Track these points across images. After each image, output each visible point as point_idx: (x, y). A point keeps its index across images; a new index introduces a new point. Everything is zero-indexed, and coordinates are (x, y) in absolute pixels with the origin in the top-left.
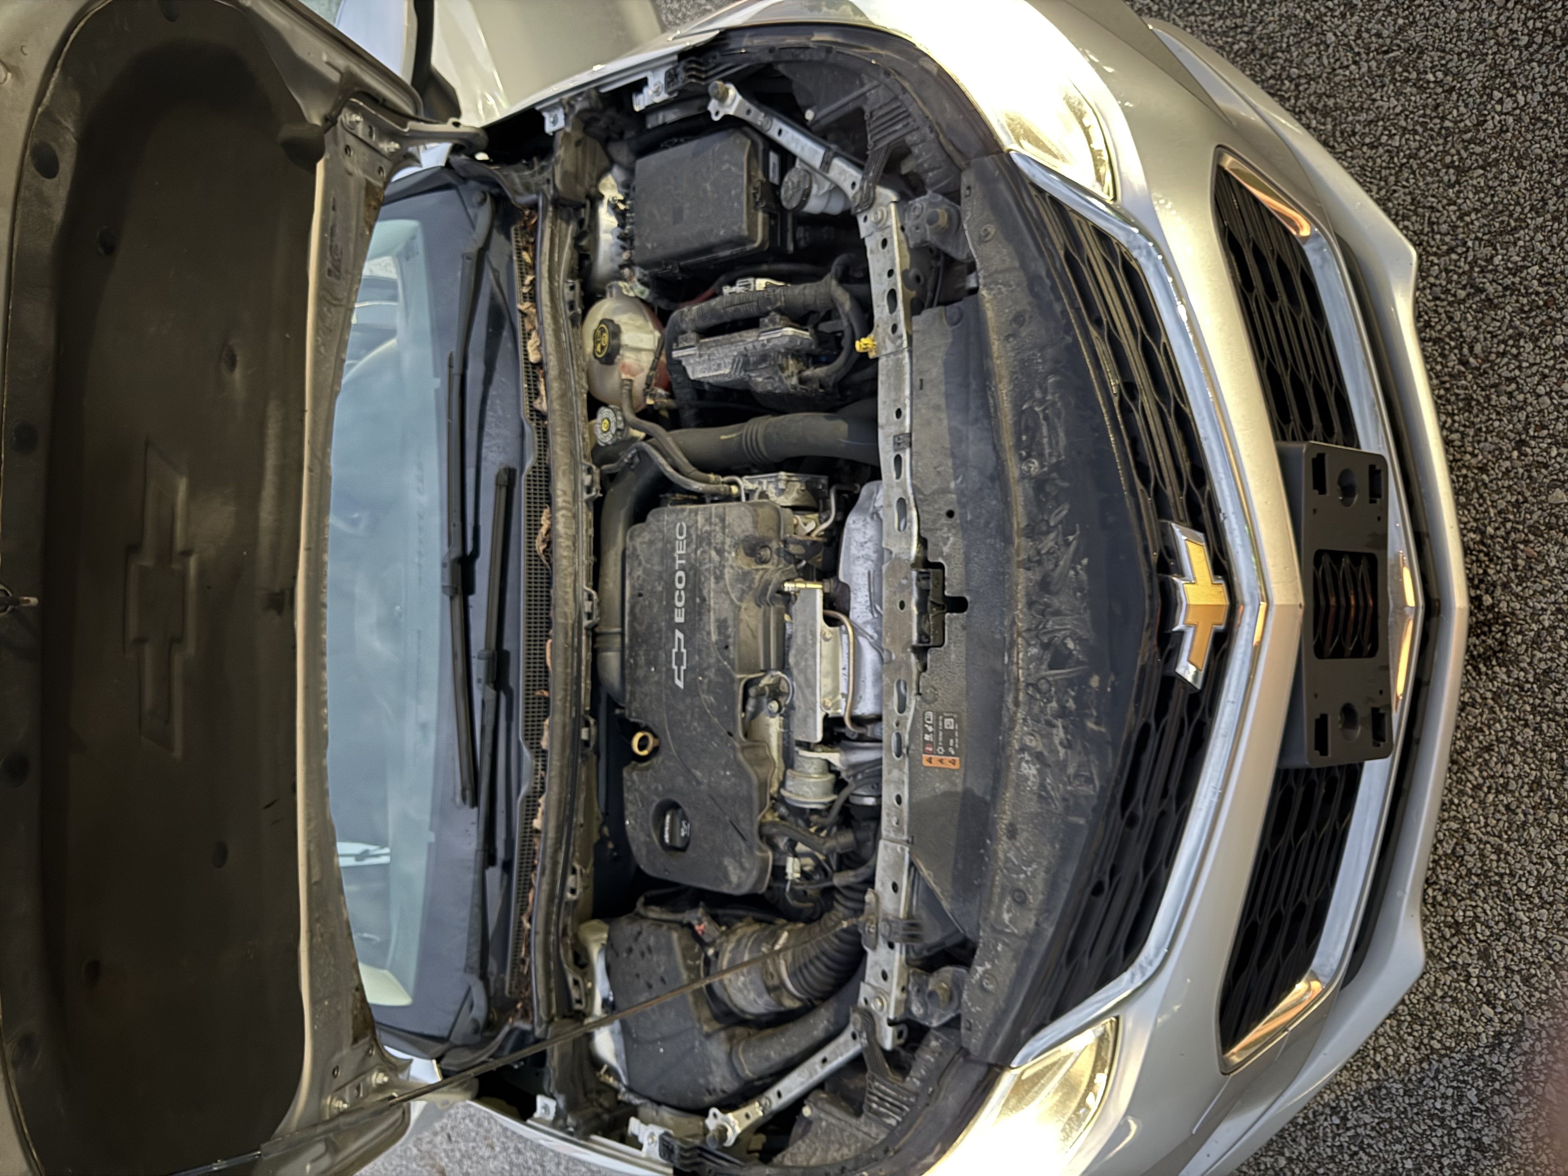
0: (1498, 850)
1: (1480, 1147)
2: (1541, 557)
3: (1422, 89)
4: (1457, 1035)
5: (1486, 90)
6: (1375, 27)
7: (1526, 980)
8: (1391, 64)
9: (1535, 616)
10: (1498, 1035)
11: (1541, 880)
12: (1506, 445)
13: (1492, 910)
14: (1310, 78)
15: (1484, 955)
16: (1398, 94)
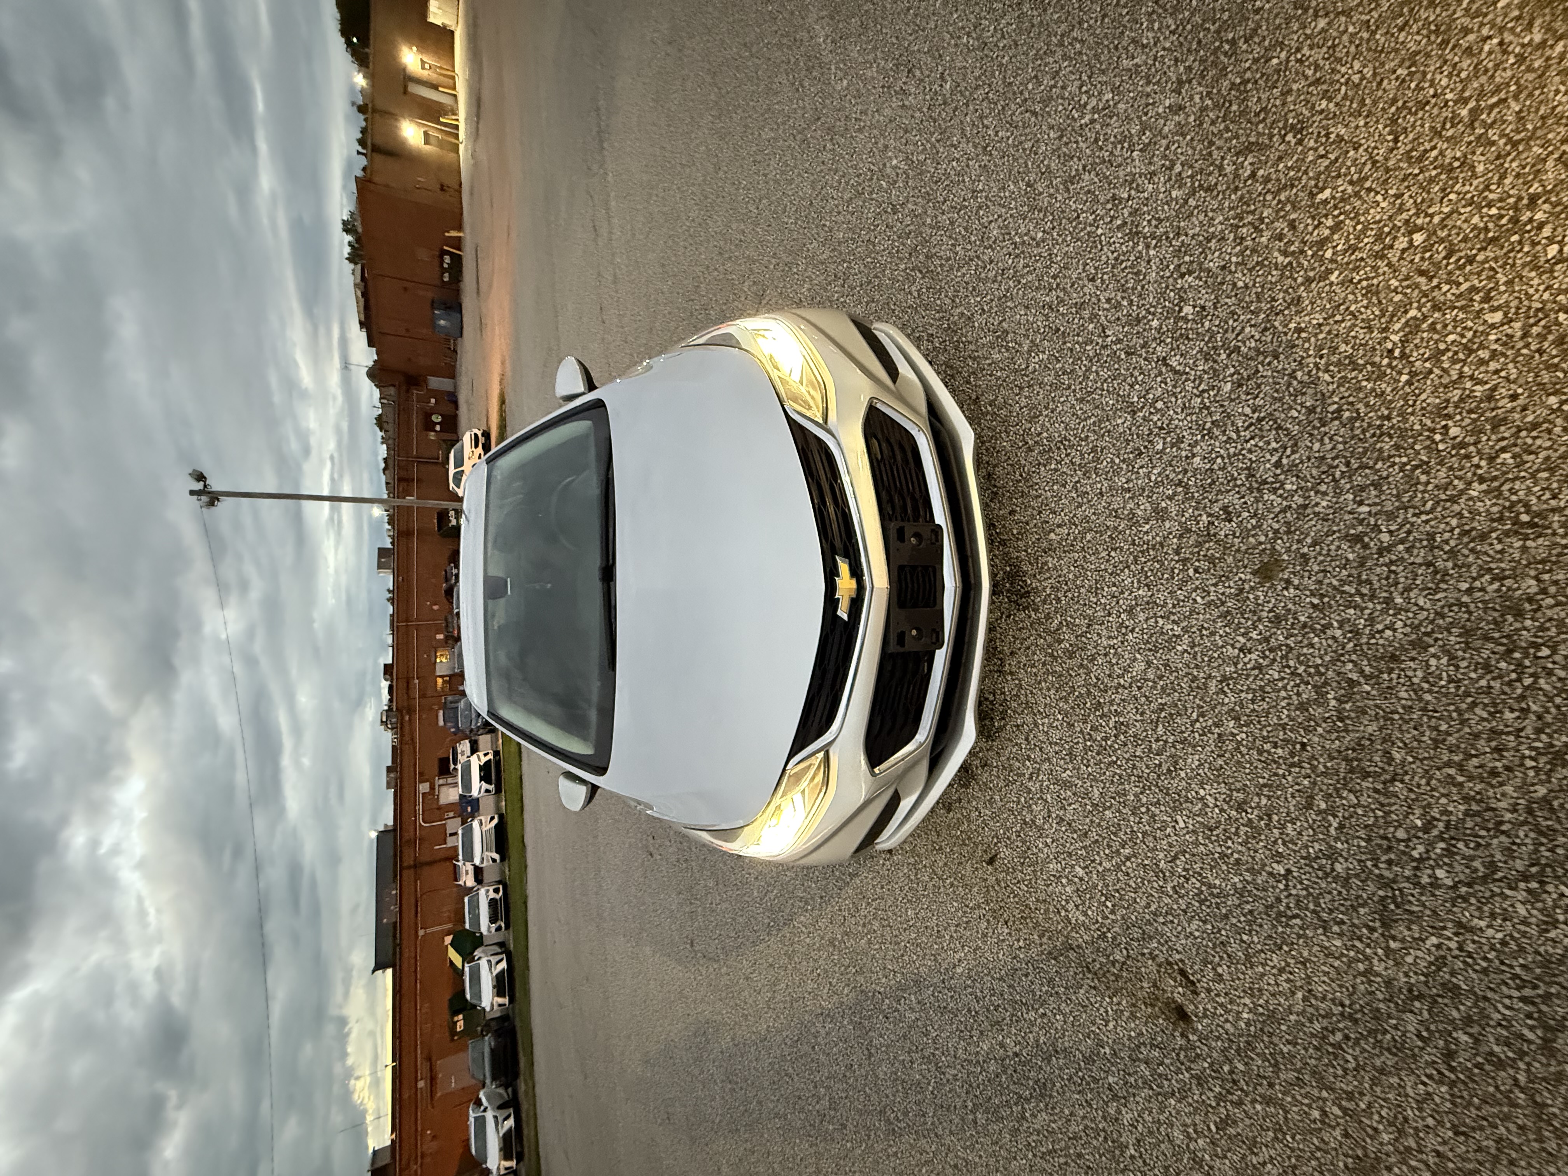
0: (1032, 693)
1: (1025, 823)
2: (1046, 563)
3: (1007, 350)
4: (1018, 775)
5: (1029, 352)
6: (991, 320)
7: (1041, 749)
8: (998, 337)
9: (1044, 590)
10: (1032, 773)
11: (1046, 704)
12: (1035, 513)
13: (1029, 719)
14: (970, 343)
15: (1027, 739)
16: (1000, 352)
